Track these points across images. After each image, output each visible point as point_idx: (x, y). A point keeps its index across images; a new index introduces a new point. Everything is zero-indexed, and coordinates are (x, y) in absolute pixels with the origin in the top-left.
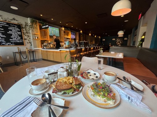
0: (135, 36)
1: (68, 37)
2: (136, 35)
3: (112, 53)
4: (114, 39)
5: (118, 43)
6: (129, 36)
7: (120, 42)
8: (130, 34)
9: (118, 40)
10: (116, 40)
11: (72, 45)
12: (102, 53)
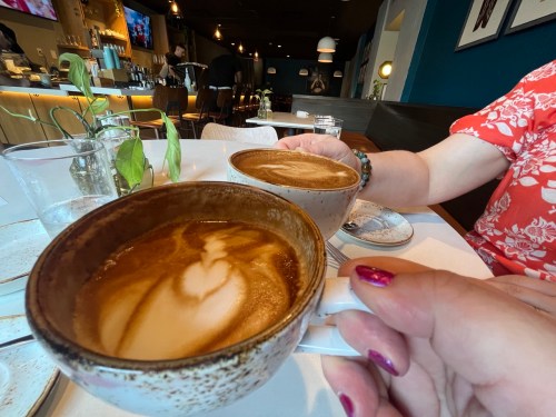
0: (362, 66)
1: (110, 33)
2: (367, 62)
3: (302, 114)
4: (304, 73)
5: (315, 87)
6: (348, 63)
7: (320, 87)
8: (350, 60)
9: (316, 78)
10: (310, 74)
11: (136, 73)
12: (268, 110)
